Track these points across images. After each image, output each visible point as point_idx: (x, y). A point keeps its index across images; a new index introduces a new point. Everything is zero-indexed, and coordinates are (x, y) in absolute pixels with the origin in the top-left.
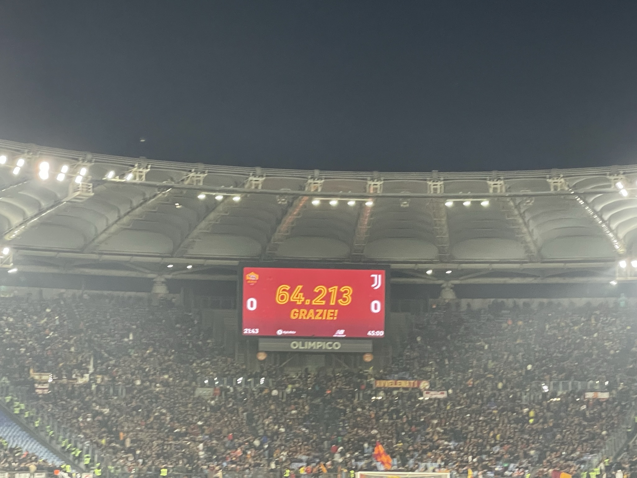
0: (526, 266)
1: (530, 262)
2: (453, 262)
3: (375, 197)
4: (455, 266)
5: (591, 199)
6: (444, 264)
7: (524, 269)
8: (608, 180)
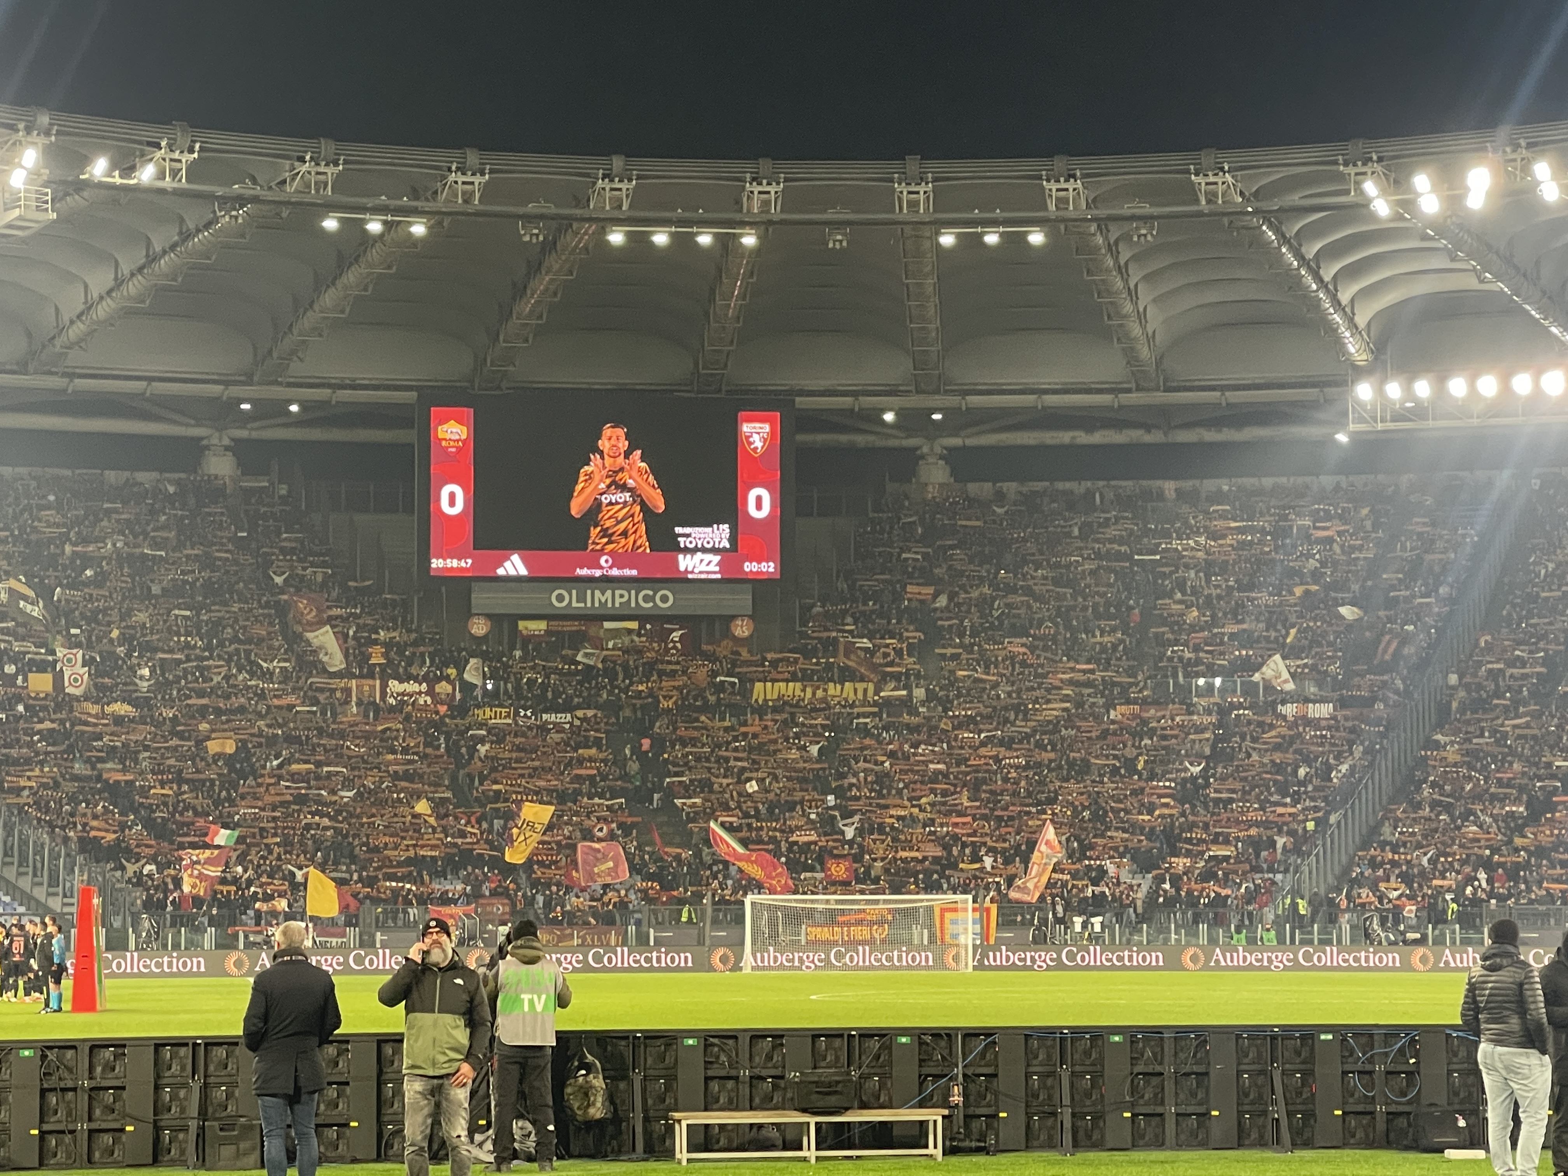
0: (1126, 399)
1: (1139, 389)
2: (946, 392)
3: (763, 225)
4: (952, 401)
5: (1293, 228)
6: (922, 396)
7: (1121, 407)
8: (1341, 178)
